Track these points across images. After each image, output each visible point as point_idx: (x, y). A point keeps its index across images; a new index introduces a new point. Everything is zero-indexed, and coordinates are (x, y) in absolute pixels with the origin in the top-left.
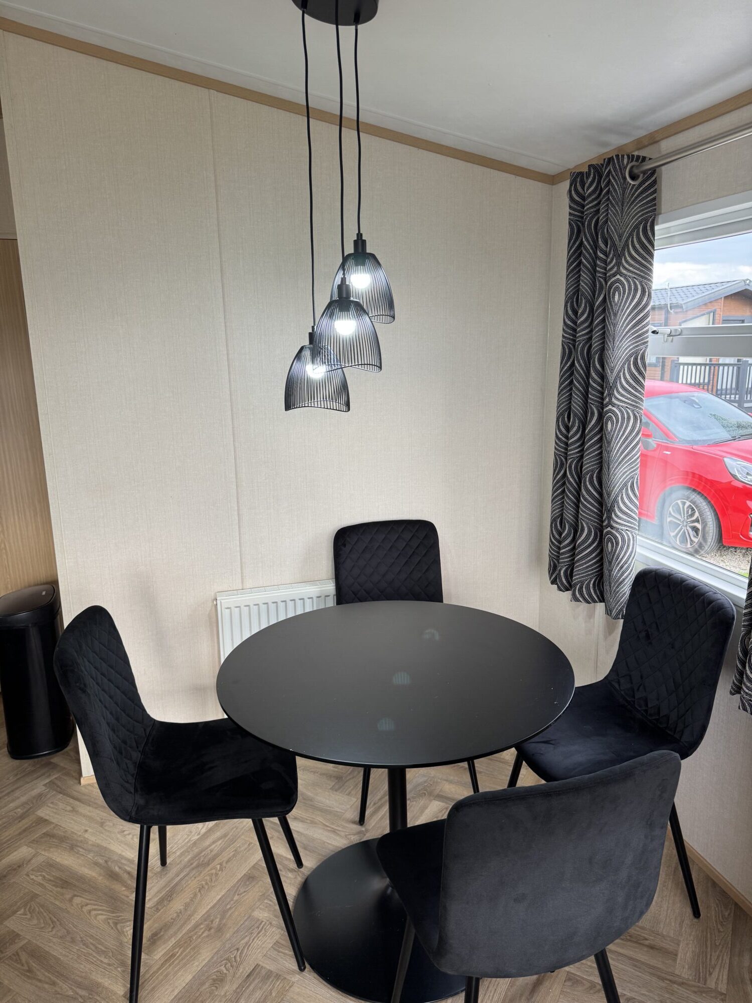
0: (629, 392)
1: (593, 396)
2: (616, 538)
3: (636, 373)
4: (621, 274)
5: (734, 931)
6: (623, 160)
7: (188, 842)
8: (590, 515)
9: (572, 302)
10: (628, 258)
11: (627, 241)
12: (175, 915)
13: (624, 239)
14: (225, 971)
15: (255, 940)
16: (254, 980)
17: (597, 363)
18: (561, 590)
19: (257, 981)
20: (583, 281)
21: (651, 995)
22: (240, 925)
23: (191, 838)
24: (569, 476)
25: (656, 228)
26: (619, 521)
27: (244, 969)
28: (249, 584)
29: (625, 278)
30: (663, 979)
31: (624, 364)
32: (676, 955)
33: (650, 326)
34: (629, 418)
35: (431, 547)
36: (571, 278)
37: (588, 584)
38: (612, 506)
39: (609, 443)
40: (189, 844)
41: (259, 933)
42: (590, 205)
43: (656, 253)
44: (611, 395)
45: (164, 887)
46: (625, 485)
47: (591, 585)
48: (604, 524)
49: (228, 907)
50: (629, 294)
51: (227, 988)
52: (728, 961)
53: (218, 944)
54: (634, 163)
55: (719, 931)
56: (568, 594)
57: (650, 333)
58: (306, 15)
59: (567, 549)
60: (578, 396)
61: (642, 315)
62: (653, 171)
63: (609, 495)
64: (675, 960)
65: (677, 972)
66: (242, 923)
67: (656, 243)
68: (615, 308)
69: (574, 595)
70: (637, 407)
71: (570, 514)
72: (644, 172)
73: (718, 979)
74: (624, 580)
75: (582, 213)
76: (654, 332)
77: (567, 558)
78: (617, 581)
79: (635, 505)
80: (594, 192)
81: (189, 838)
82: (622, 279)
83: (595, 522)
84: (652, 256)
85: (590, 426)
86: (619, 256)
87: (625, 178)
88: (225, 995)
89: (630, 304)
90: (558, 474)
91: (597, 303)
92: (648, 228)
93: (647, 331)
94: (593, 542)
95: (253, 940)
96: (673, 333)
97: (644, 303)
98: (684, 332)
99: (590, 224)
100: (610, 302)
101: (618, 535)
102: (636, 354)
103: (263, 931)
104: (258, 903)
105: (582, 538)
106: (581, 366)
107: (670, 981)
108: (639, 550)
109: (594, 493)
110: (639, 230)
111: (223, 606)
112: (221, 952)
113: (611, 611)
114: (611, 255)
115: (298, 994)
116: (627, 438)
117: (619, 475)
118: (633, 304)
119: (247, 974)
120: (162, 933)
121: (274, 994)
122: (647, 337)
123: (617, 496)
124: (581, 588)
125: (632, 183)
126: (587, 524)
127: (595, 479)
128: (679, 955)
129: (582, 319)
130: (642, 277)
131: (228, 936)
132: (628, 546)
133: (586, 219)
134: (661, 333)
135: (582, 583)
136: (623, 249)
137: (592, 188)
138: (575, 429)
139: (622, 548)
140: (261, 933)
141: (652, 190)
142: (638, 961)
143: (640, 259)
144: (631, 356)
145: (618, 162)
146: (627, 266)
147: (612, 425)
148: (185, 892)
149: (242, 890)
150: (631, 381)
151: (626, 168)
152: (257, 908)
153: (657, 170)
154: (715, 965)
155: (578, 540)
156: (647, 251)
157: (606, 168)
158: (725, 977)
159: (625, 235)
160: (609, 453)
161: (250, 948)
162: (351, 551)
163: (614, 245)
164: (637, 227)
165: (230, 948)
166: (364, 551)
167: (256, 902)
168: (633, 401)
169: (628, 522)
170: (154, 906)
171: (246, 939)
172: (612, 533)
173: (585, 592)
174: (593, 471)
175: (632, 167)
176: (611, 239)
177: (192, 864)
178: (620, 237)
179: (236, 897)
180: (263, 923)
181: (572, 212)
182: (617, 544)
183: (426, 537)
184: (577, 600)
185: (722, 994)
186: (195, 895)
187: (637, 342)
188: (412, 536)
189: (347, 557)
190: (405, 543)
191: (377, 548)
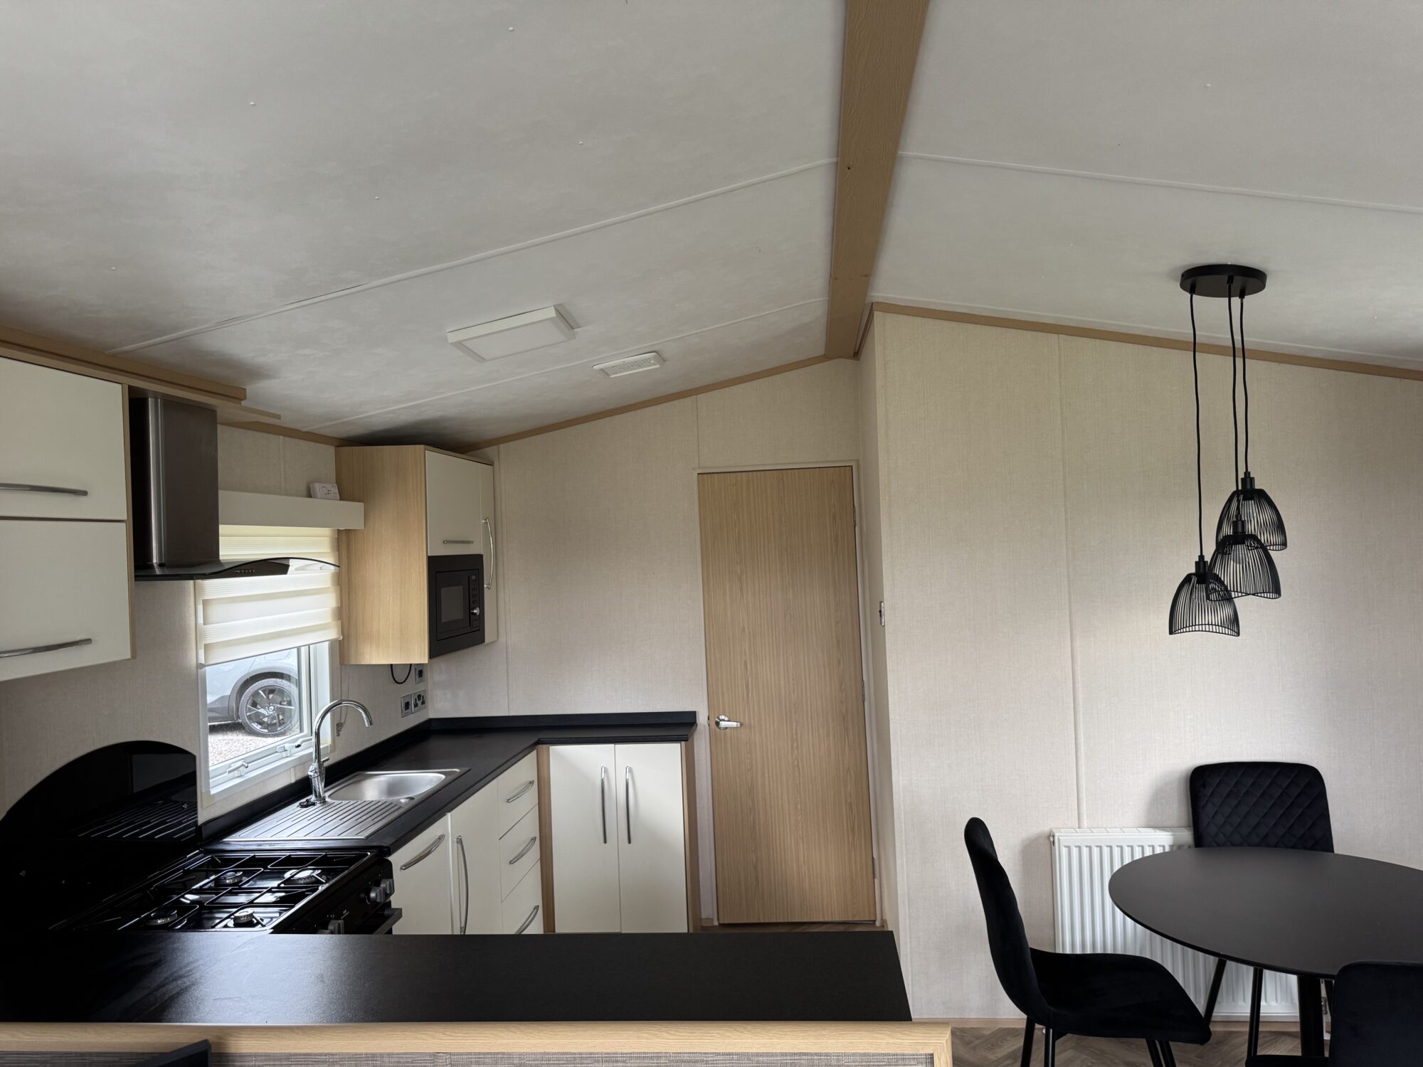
28: (1085, 823)
35: (1316, 798)
111: (1059, 843)
162: (1212, 794)
166: (1228, 795)
183: (1309, 785)
188: (1291, 782)
189: (1207, 802)
190: (1281, 791)
191: (1245, 794)
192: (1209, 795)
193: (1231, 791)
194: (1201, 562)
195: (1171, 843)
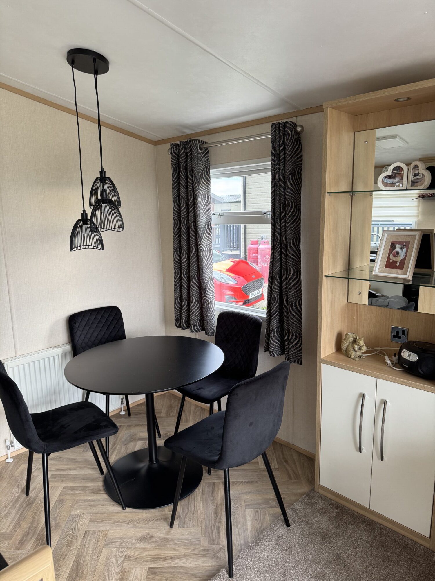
0: (207, 239)
1: (192, 241)
2: (208, 301)
3: (209, 231)
4: (200, 190)
5: (274, 449)
6: (196, 142)
7: (14, 498)
8: (195, 293)
9: (176, 201)
10: (202, 183)
11: (201, 176)
12: (28, 529)
13: (199, 175)
14: (71, 539)
15: (79, 523)
16: (88, 537)
17: (192, 227)
18: (183, 329)
19: (89, 536)
20: (182, 192)
21: (255, 478)
22: (67, 520)
23: (15, 495)
24: (183, 277)
25: (211, 170)
26: (209, 294)
27: (80, 535)
28: (19, 353)
29: (201, 191)
30: (256, 472)
31: (204, 227)
32: (258, 463)
33: (212, 212)
34: (208, 250)
35: (119, 319)
36: (175, 190)
37: (197, 324)
38: (206, 287)
39: (202, 261)
40: (15, 499)
41: (79, 519)
42: (182, 159)
43: (211, 181)
44: (200, 240)
45: (13, 520)
46: (209, 278)
47: (198, 324)
48: (203, 296)
49: (56, 515)
50: (203, 198)
51: (76, 545)
52: (275, 458)
53: (60, 531)
54: (200, 143)
55: (269, 450)
56: (189, 330)
57: (212, 215)
58: (74, 69)
59: (185, 310)
60: (184, 242)
61: (209, 207)
62: (207, 148)
63: (204, 283)
64: (258, 464)
65: (260, 468)
66: (67, 518)
67: (211, 177)
68: (199, 204)
69: (191, 330)
70: (210, 245)
71: (185, 294)
72: (204, 148)
73: (274, 465)
74: (213, 318)
75: (179, 162)
76: (213, 214)
77: (185, 314)
78: (210, 319)
79: (213, 286)
80: (183, 153)
81: (14, 496)
82: (200, 192)
83: (197, 296)
84: (210, 182)
85: (192, 254)
86: (199, 182)
87: (198, 149)
88: (76, 548)
89: (204, 202)
90: (177, 277)
91: (190, 202)
92: (208, 171)
93: (211, 214)
94: (197, 305)
95: (78, 522)
96: (220, 215)
97: (209, 202)
98: (225, 214)
99: (183, 167)
100: (197, 201)
101: (209, 300)
102: (208, 223)
103: (81, 518)
104: (72, 509)
105: (193, 304)
106: (184, 228)
107: (259, 471)
108: (216, 306)
109: (196, 283)
110: (204, 172)
111: (8, 366)
112: (64, 533)
113: (209, 333)
114: (195, 182)
115: (113, 533)
116: (208, 259)
117: (207, 274)
118: (205, 202)
119: (83, 536)
120: (25, 539)
121: (101, 538)
122: (211, 216)
123: (207, 283)
124: (194, 326)
125: (201, 151)
126: (194, 297)
127: (196, 277)
128: (259, 462)
129: (183, 208)
130: (207, 191)
131: (63, 526)
132: (213, 304)
133: (181, 165)
134: (216, 214)
135: (194, 323)
136: (200, 179)
137: (182, 152)
138: (184, 256)
139: (211, 305)
140: (80, 519)
141: (207, 155)
142: (246, 469)
143: (206, 183)
144: (206, 224)
145: (195, 142)
146: (202, 186)
147: (202, 253)
148: (27, 518)
149: (59, 507)
150: (207, 235)
151: (198, 145)
152: (72, 510)
153: (209, 148)
154: (272, 461)
155: (191, 304)
156: (208, 179)
157: (189, 144)
158: (276, 463)
159: (200, 173)
160: (202, 265)
161: (78, 526)
162: (79, 326)
163: (196, 177)
164: (204, 170)
165: (68, 529)
166: (85, 326)
167: (70, 508)
168: (208, 243)
169: (212, 294)
170: (13, 530)
171: (74, 524)
172: (206, 299)
173: (195, 328)
174: (195, 274)
175: (200, 145)
176: (195, 175)
177: (23, 506)
178: (198, 174)
179: (58, 511)
180: (79, 515)
181: (172, 160)
182: (209, 304)
183: (116, 314)
184: (193, 332)
185: (277, 469)
186: (34, 518)
187: (207, 218)
188: (109, 315)
189: (77, 330)
190: (106, 319)
191: (92, 323)
192: (77, 327)
193: (86, 323)
194: (84, 214)
195: (62, 353)
